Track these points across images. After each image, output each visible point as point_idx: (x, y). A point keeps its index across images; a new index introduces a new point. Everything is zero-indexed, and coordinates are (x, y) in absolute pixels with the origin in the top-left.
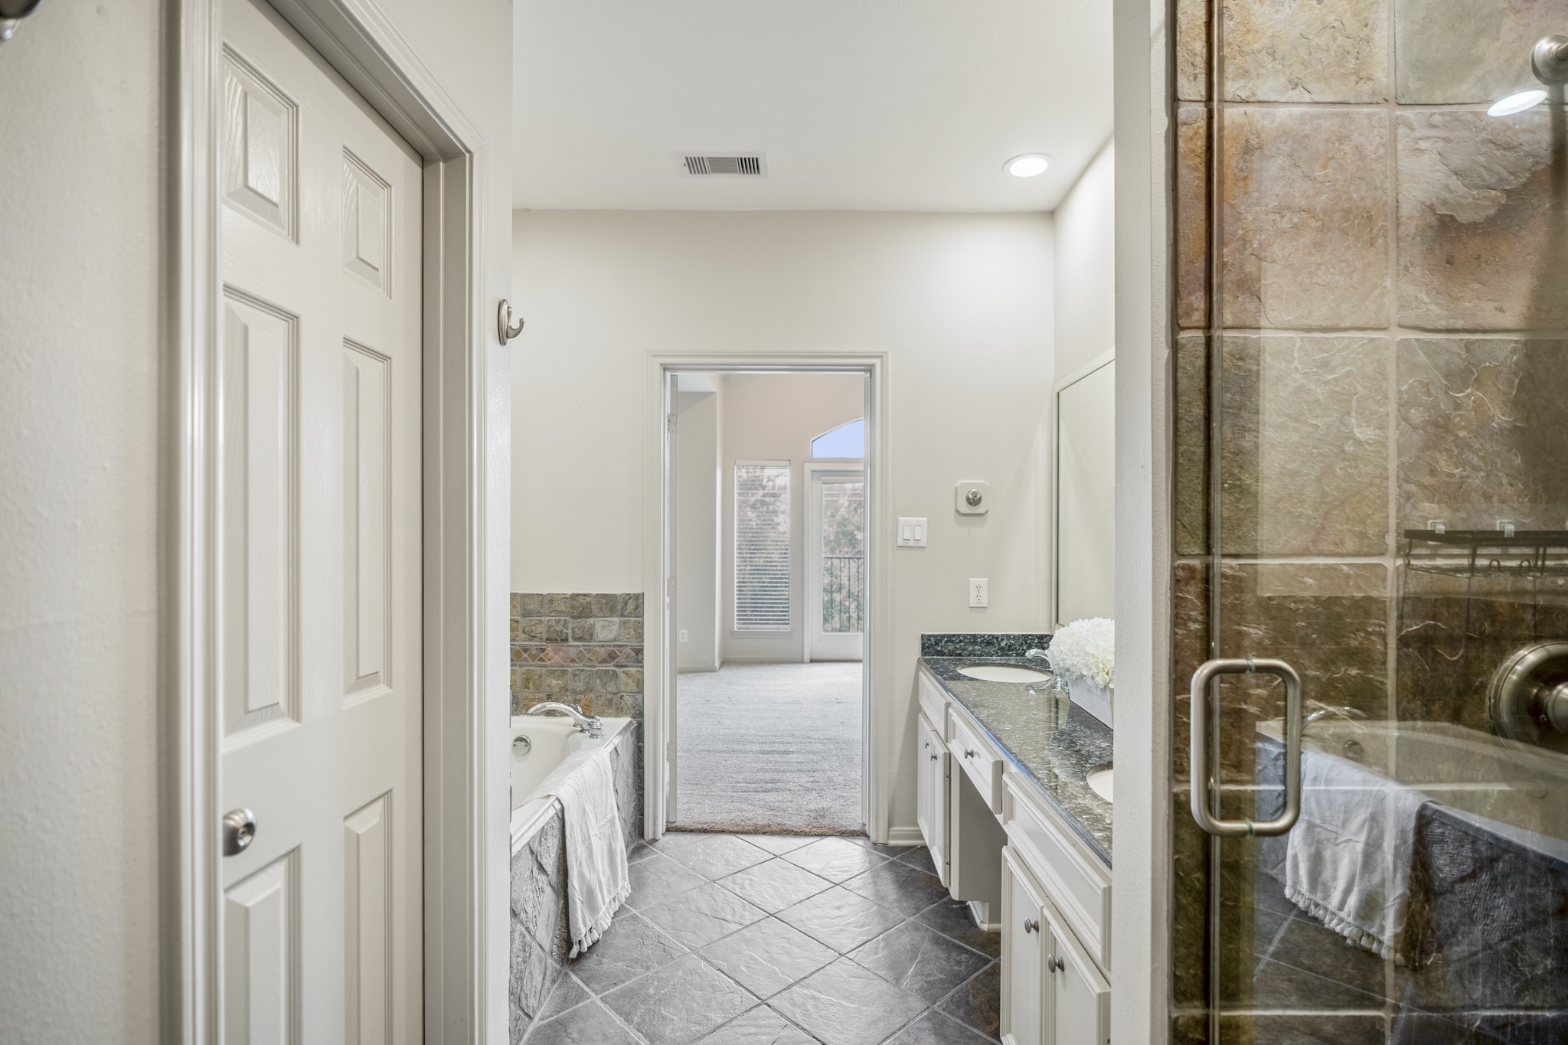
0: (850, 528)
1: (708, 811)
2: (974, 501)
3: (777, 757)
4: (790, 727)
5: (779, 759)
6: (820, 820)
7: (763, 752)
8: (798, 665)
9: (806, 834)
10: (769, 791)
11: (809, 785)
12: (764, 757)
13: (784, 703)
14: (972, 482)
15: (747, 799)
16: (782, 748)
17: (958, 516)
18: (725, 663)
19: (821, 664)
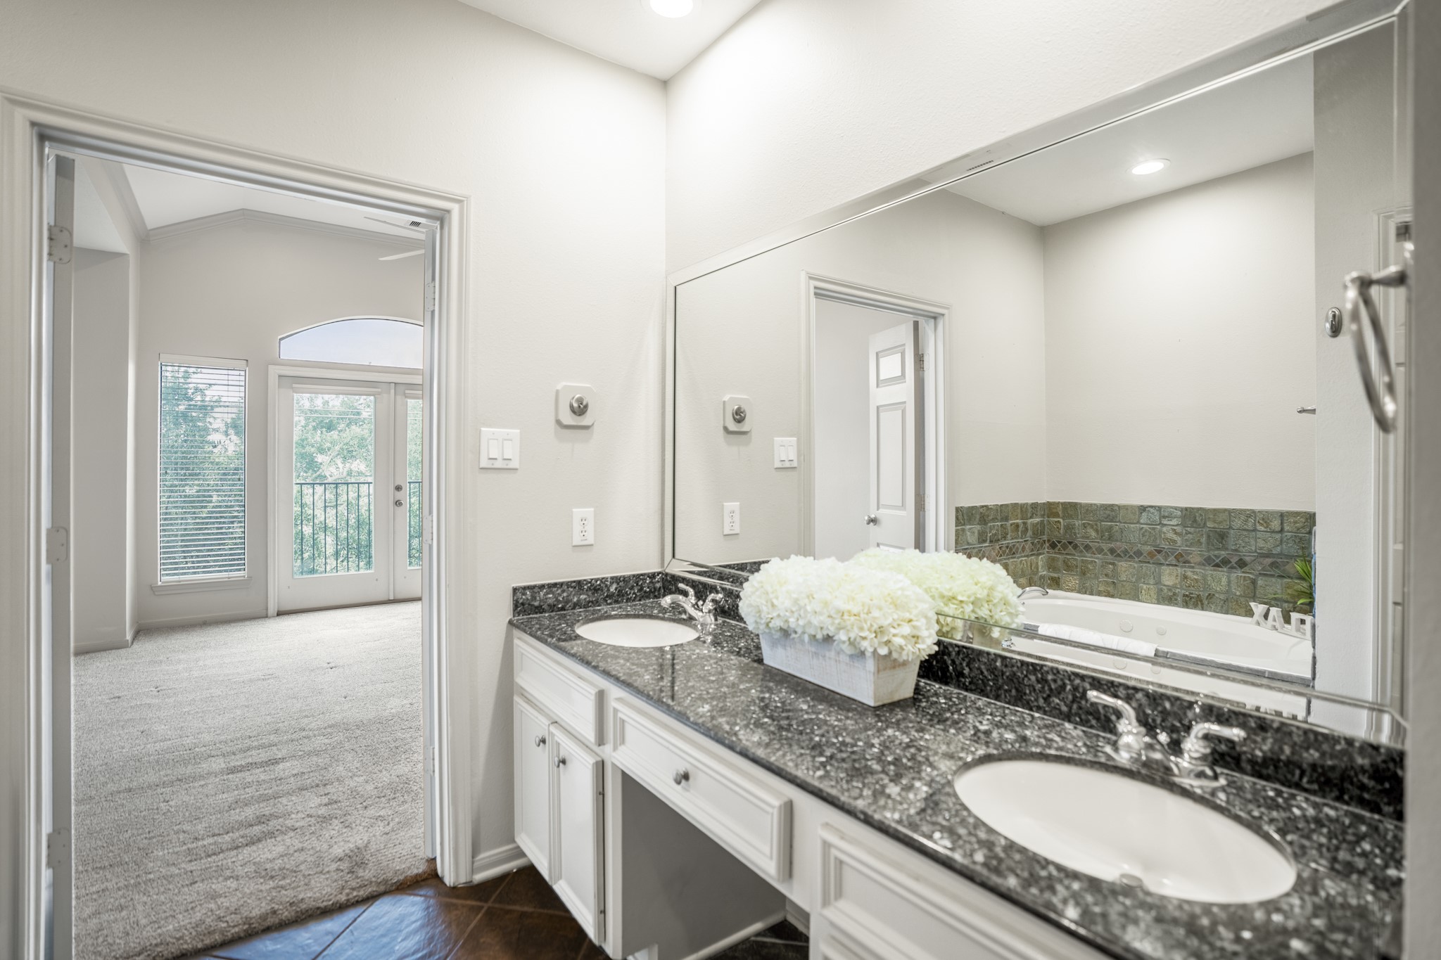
0: (309, 449)
1: (143, 922)
2: (580, 409)
3: (260, 775)
4: (269, 719)
5: (262, 777)
6: (361, 873)
7: (233, 771)
8: (260, 622)
9: (340, 908)
10: (259, 840)
11: (323, 811)
12: (235, 778)
13: (251, 681)
14: (575, 386)
15: (221, 869)
16: (263, 756)
17: (558, 427)
18: (144, 630)
19: (294, 617)
